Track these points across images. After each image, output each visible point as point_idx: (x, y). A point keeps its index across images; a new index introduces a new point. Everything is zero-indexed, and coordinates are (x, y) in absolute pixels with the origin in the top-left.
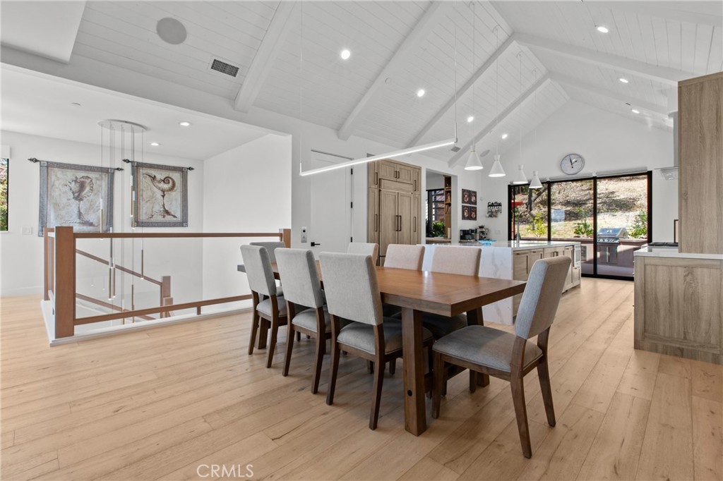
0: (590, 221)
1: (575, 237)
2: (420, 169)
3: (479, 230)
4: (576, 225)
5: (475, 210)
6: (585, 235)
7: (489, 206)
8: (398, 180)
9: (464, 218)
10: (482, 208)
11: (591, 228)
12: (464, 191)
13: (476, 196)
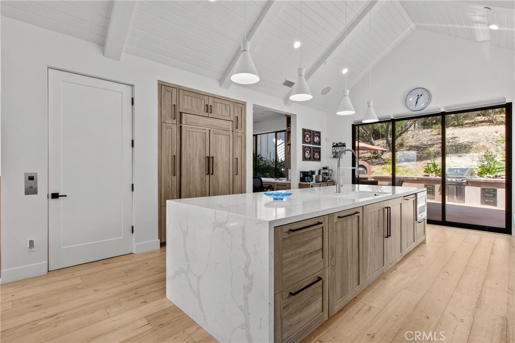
0: (438, 161)
1: (424, 176)
2: (244, 104)
3: (322, 172)
4: (426, 165)
5: (318, 151)
6: (434, 174)
7: (334, 146)
8: (210, 115)
9: (305, 159)
10: (326, 149)
11: (439, 167)
12: (304, 131)
13: (319, 137)
